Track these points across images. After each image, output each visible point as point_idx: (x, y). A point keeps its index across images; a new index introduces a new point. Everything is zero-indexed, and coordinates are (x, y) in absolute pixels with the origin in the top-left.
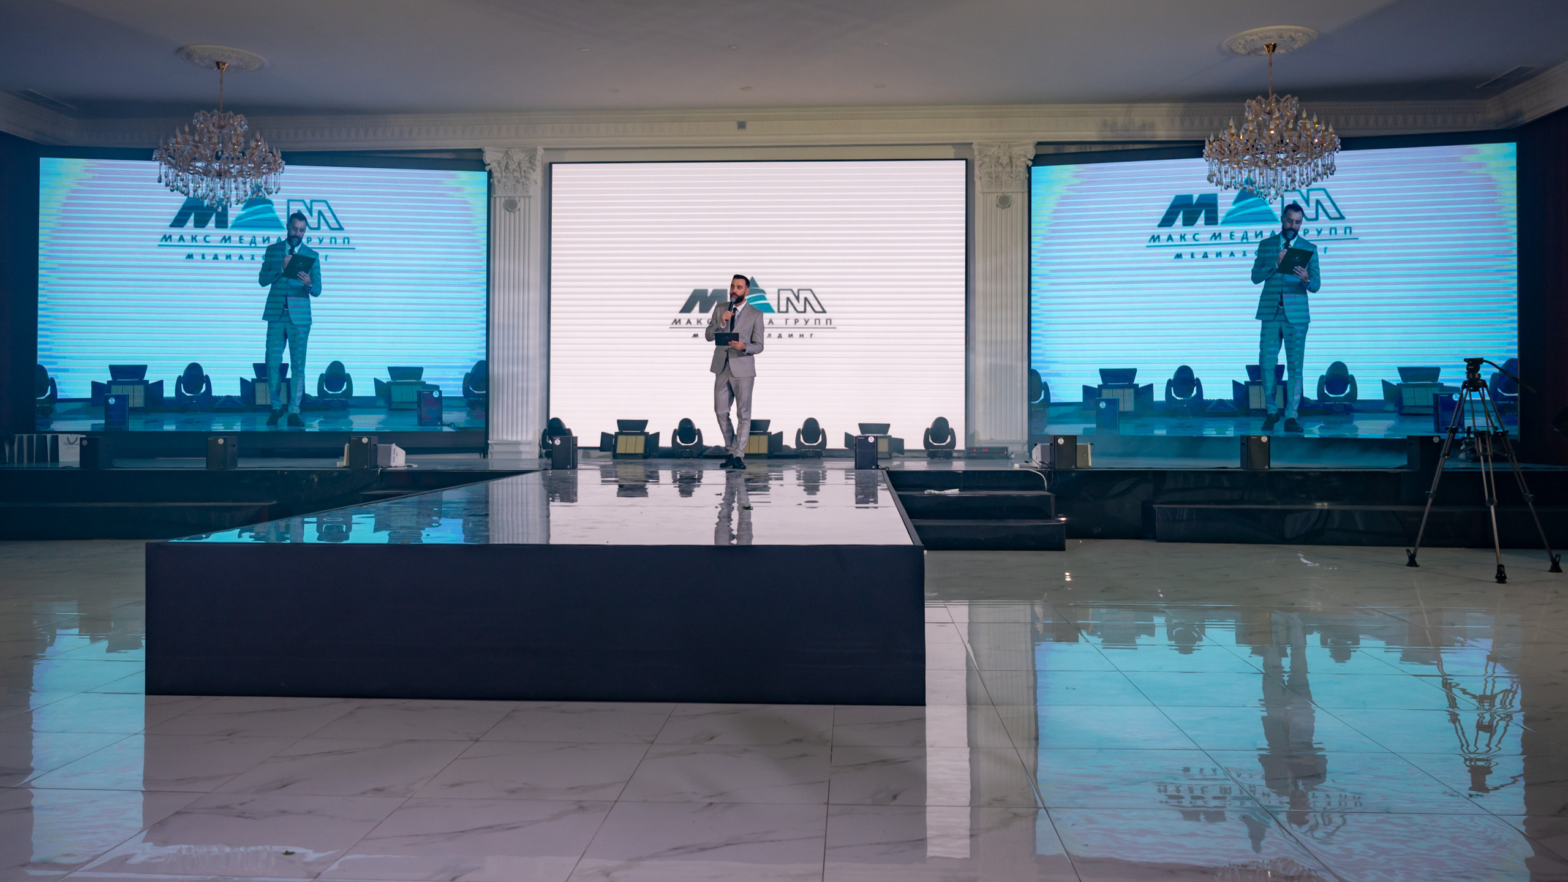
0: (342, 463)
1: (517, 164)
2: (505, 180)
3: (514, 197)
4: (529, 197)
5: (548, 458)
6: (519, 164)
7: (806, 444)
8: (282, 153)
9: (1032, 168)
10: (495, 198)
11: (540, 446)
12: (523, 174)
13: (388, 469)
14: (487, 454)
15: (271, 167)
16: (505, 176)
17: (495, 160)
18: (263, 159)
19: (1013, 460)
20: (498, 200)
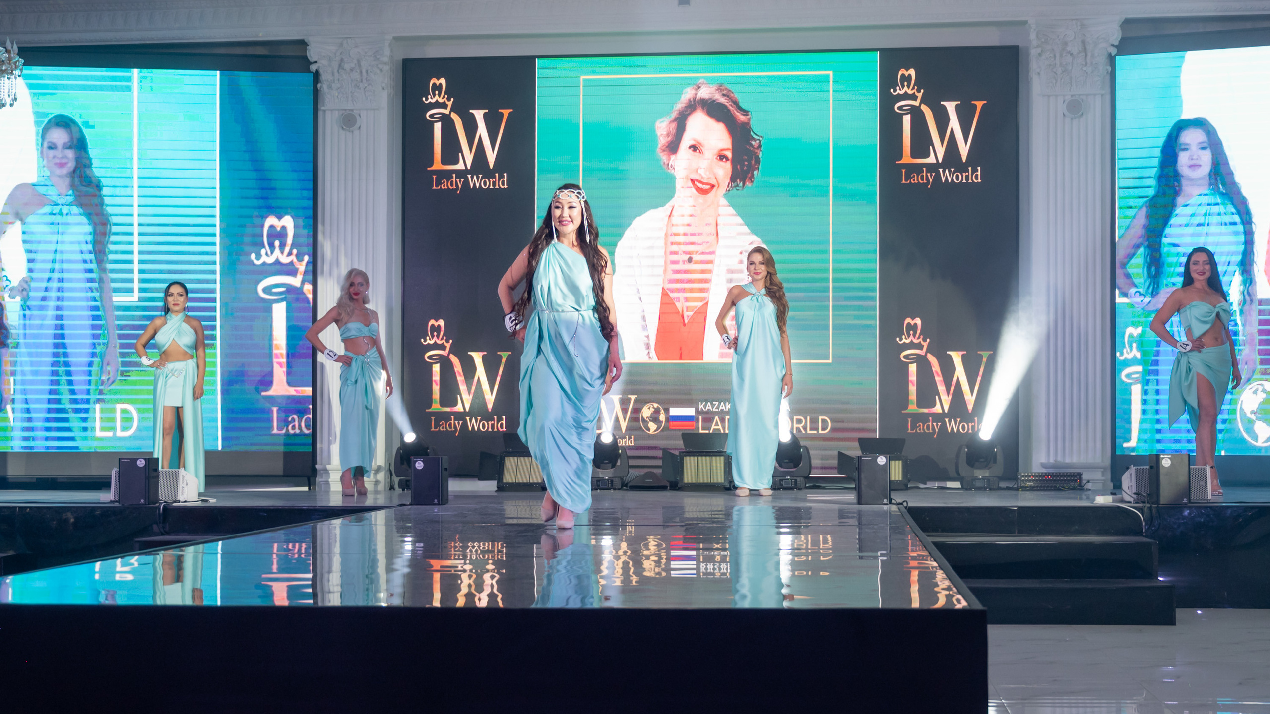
0: (106, 497)
1: (355, 61)
2: (339, 86)
3: (352, 110)
4: (374, 110)
5: (403, 490)
6: (359, 61)
7: (782, 469)
8: (19, 48)
9: (1117, 57)
10: (325, 111)
11: (391, 475)
12: (365, 76)
13: (174, 504)
14: (314, 484)
15: (4, 68)
16: (338, 80)
17: (324, 56)
19: (1089, 493)
20: (328, 114)
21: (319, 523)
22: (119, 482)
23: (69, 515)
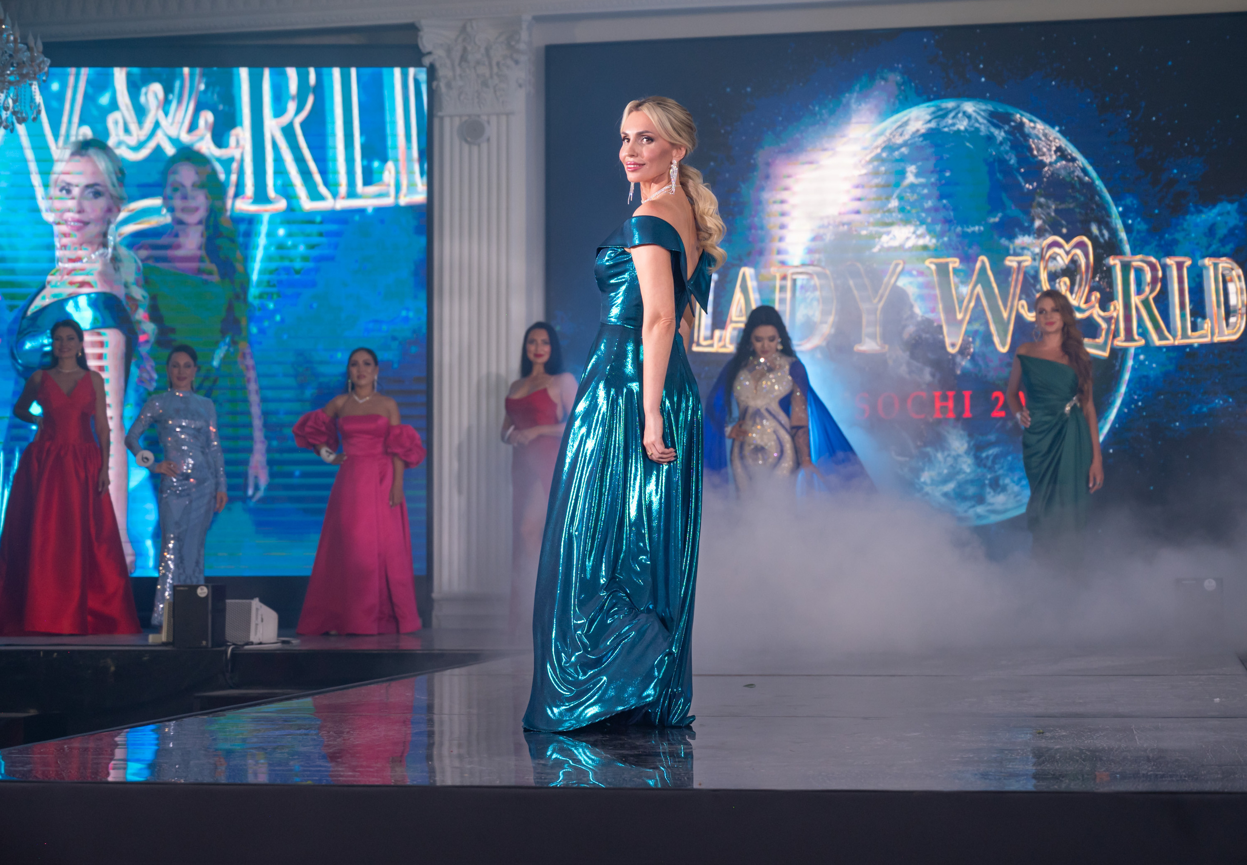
0: (158, 638)
1: (483, 50)
2: (462, 84)
3: (479, 116)
4: (508, 114)
6: (487, 50)
8: (44, 44)
10: (442, 119)
12: (495, 70)
13: (247, 647)
14: (431, 618)
15: (25, 71)
16: (460, 76)
17: (443, 44)
18: (11, 56)
20: (447, 122)
21: (437, 676)
22: (174, 617)
23: (109, 661)
